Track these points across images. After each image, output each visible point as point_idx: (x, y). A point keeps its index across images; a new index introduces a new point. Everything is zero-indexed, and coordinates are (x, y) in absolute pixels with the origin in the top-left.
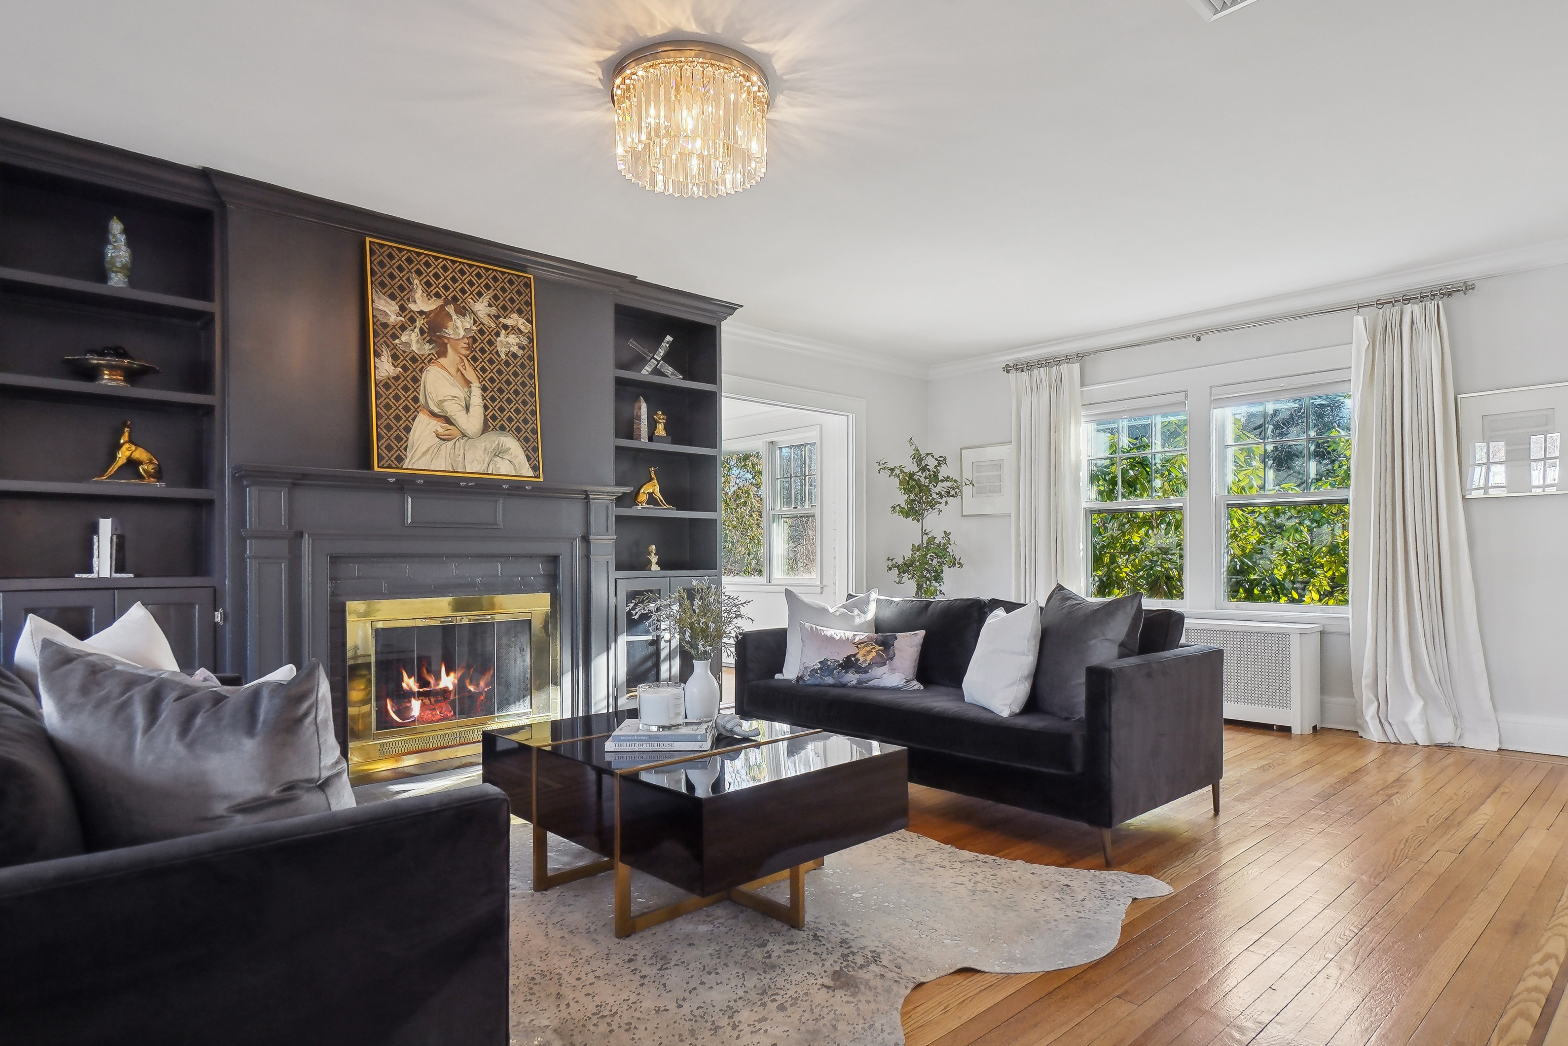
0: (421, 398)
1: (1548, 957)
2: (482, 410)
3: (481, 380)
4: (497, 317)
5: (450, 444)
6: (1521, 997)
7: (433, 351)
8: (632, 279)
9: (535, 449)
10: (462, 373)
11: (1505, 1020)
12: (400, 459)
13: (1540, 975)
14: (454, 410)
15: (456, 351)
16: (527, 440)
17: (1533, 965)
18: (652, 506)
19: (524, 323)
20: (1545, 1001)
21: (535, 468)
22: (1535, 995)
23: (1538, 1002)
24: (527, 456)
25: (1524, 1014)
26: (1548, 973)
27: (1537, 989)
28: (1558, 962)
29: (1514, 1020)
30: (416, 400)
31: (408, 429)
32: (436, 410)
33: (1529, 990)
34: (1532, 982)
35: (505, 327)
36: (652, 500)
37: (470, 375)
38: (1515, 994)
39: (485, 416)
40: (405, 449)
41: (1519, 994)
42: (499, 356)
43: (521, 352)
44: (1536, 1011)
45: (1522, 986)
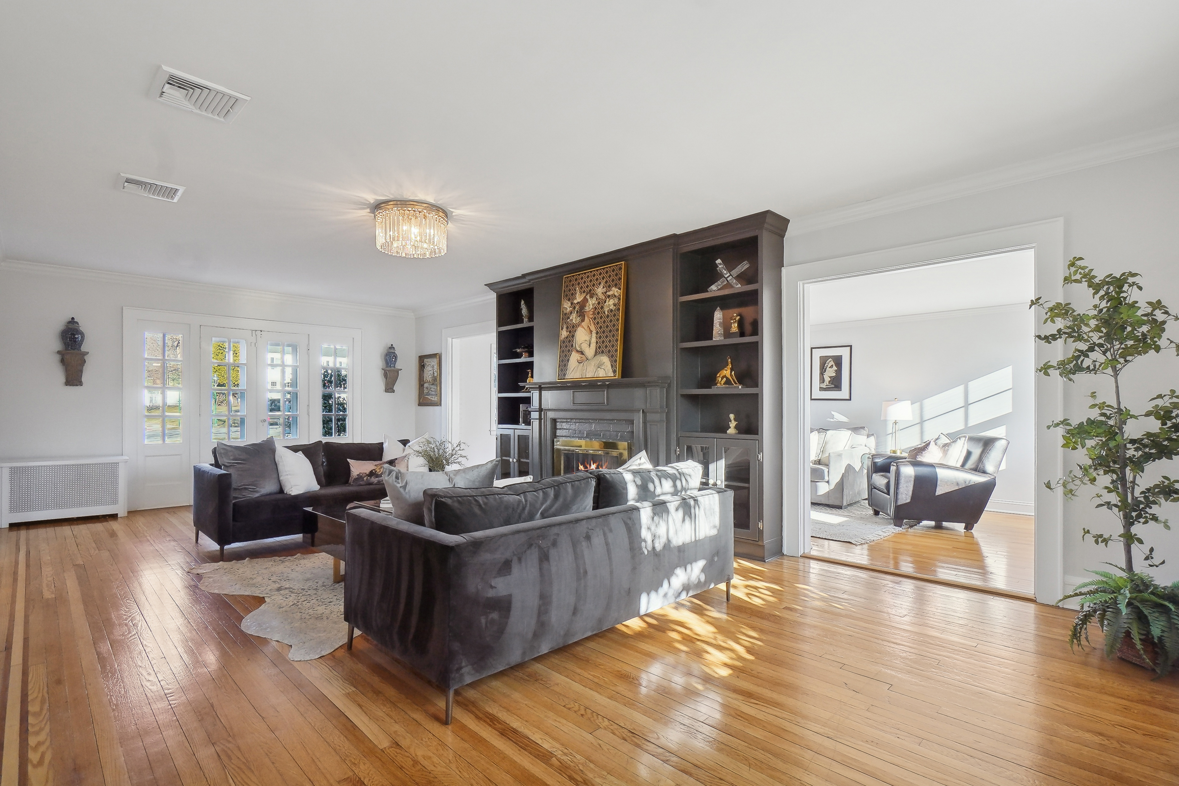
0: (574, 346)
1: (41, 763)
2: (595, 344)
3: (596, 328)
4: (606, 293)
5: (582, 364)
6: (44, 722)
7: (580, 320)
8: (674, 236)
9: (616, 361)
10: (589, 328)
11: (46, 706)
12: (565, 375)
13: (39, 744)
14: (585, 348)
15: (588, 317)
16: (612, 356)
17: (47, 748)
18: (727, 386)
19: (617, 291)
20: (29, 729)
21: (614, 372)
22: (37, 728)
23: (33, 726)
24: (611, 365)
25: (36, 714)
26: (35, 749)
27: (37, 733)
28: (31, 762)
29: (41, 709)
30: (572, 346)
31: (568, 360)
32: (578, 349)
33: (41, 729)
34: (42, 737)
35: (609, 296)
36: (728, 382)
37: (593, 328)
38: (48, 723)
39: (596, 347)
40: (567, 370)
41: (46, 724)
42: (605, 314)
43: (615, 307)
44: (31, 720)
45: (47, 729)
